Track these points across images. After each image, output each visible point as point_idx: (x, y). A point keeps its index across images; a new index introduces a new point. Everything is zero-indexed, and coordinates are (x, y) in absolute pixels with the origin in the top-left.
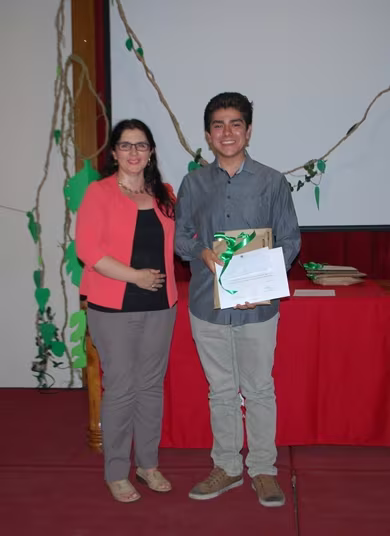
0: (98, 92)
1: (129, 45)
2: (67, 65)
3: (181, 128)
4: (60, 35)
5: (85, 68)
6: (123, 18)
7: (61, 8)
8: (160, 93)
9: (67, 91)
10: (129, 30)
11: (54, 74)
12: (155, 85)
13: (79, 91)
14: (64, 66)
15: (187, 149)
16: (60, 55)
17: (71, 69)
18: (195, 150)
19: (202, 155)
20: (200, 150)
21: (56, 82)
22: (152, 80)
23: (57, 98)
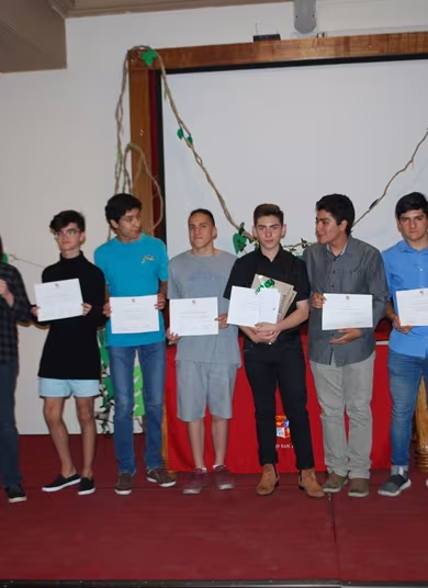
0: (153, 175)
1: (180, 134)
2: (127, 151)
3: (227, 206)
4: (119, 124)
5: (143, 156)
6: (175, 111)
7: (121, 101)
8: (207, 176)
9: (126, 174)
10: (180, 122)
11: (114, 159)
12: (204, 169)
13: (138, 175)
14: (123, 152)
15: (232, 223)
16: (119, 143)
17: (129, 154)
18: (239, 225)
19: (245, 228)
20: (243, 224)
21: (116, 166)
22: (201, 164)
23: (118, 179)
